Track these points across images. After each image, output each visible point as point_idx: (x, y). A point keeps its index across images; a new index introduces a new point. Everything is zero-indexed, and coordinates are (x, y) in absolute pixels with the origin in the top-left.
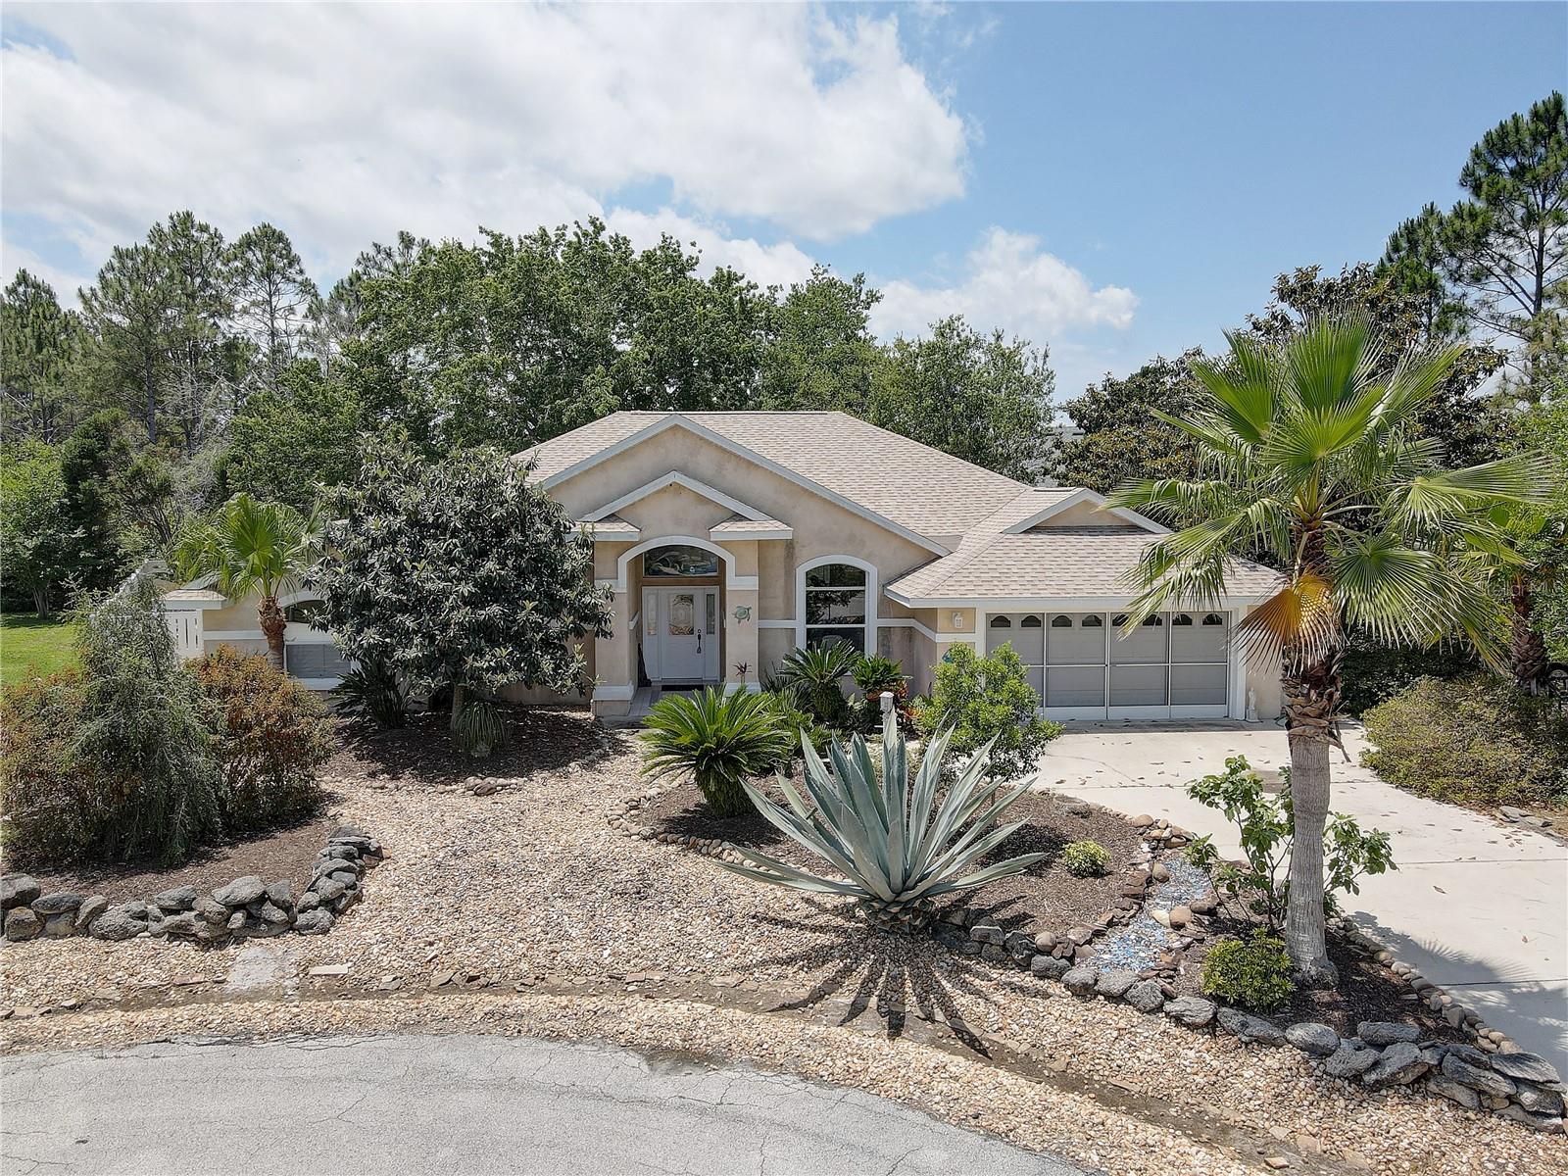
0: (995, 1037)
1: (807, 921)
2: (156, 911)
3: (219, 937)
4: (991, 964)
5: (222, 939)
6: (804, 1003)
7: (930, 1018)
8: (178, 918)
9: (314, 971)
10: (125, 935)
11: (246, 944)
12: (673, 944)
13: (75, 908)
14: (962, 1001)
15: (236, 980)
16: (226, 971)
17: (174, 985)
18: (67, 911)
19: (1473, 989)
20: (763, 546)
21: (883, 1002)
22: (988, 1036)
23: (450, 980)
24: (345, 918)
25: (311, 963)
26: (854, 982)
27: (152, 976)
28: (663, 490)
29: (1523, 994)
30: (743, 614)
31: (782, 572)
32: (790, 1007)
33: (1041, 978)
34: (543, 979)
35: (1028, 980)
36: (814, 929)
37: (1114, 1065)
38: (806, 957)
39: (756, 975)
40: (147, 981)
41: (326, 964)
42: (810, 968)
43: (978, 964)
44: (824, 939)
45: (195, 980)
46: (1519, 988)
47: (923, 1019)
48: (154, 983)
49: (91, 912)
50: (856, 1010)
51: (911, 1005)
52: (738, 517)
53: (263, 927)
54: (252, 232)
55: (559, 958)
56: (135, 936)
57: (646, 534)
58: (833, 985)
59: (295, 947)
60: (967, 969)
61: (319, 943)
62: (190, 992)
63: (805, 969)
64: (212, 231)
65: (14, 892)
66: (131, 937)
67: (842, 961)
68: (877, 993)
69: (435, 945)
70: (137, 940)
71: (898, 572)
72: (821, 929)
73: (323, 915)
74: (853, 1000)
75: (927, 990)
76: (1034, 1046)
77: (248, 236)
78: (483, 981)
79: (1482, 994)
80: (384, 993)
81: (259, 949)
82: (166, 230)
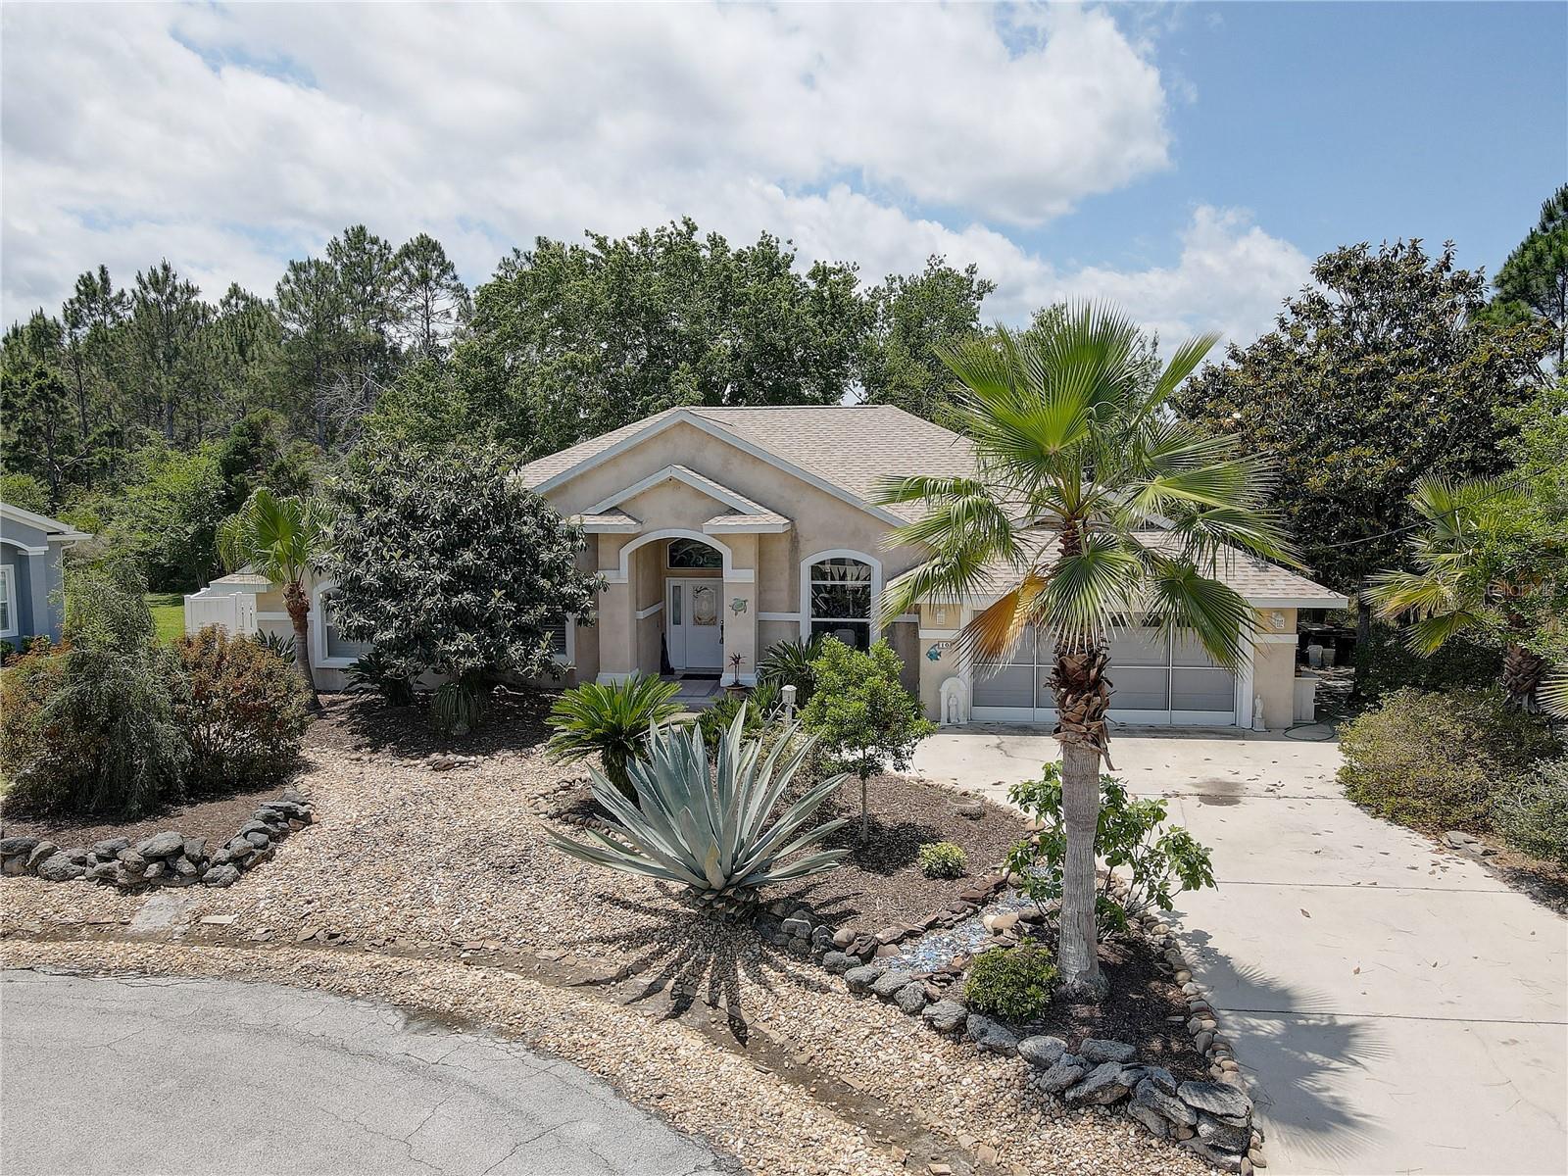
0: (762, 1027)
1: (646, 904)
2: (92, 857)
3: (136, 884)
4: (793, 957)
5: (140, 886)
6: (607, 982)
7: (713, 1004)
8: (108, 865)
9: (205, 919)
10: (64, 877)
11: (157, 892)
12: (517, 917)
13: (27, 850)
14: (748, 988)
15: (139, 924)
16: (133, 914)
17: (88, 924)
18: (21, 852)
19: (1255, 1017)
20: (763, 540)
21: (679, 985)
22: (756, 1025)
23: (314, 936)
24: (250, 875)
25: (205, 912)
26: (660, 966)
27: (72, 913)
28: (662, 485)
29: (1307, 1028)
30: (740, 606)
31: (787, 565)
32: (594, 983)
33: (830, 973)
34: (393, 941)
35: (816, 974)
36: (648, 911)
37: (852, 1062)
38: (629, 937)
39: (578, 951)
40: (67, 918)
41: (217, 914)
42: (628, 948)
43: (781, 955)
44: (653, 921)
45: (105, 920)
46: (1307, 1020)
47: (708, 1005)
48: (71, 920)
49: (38, 856)
50: (652, 990)
51: (703, 992)
52: (733, 511)
53: (177, 878)
54: (410, 243)
55: (414, 923)
56: (73, 879)
57: (646, 527)
58: (644, 964)
59: (196, 897)
60: (768, 960)
61: (218, 894)
62: (98, 930)
63: (624, 949)
64: (382, 243)
66: (69, 879)
67: (659, 943)
68: (676, 977)
69: (313, 904)
70: (73, 882)
72: (655, 912)
73: (230, 870)
74: (653, 980)
75: (725, 975)
76: (791, 1038)
77: (407, 246)
78: (340, 939)
79: (1259, 1021)
80: (254, 943)
81: (166, 897)
82: (342, 244)
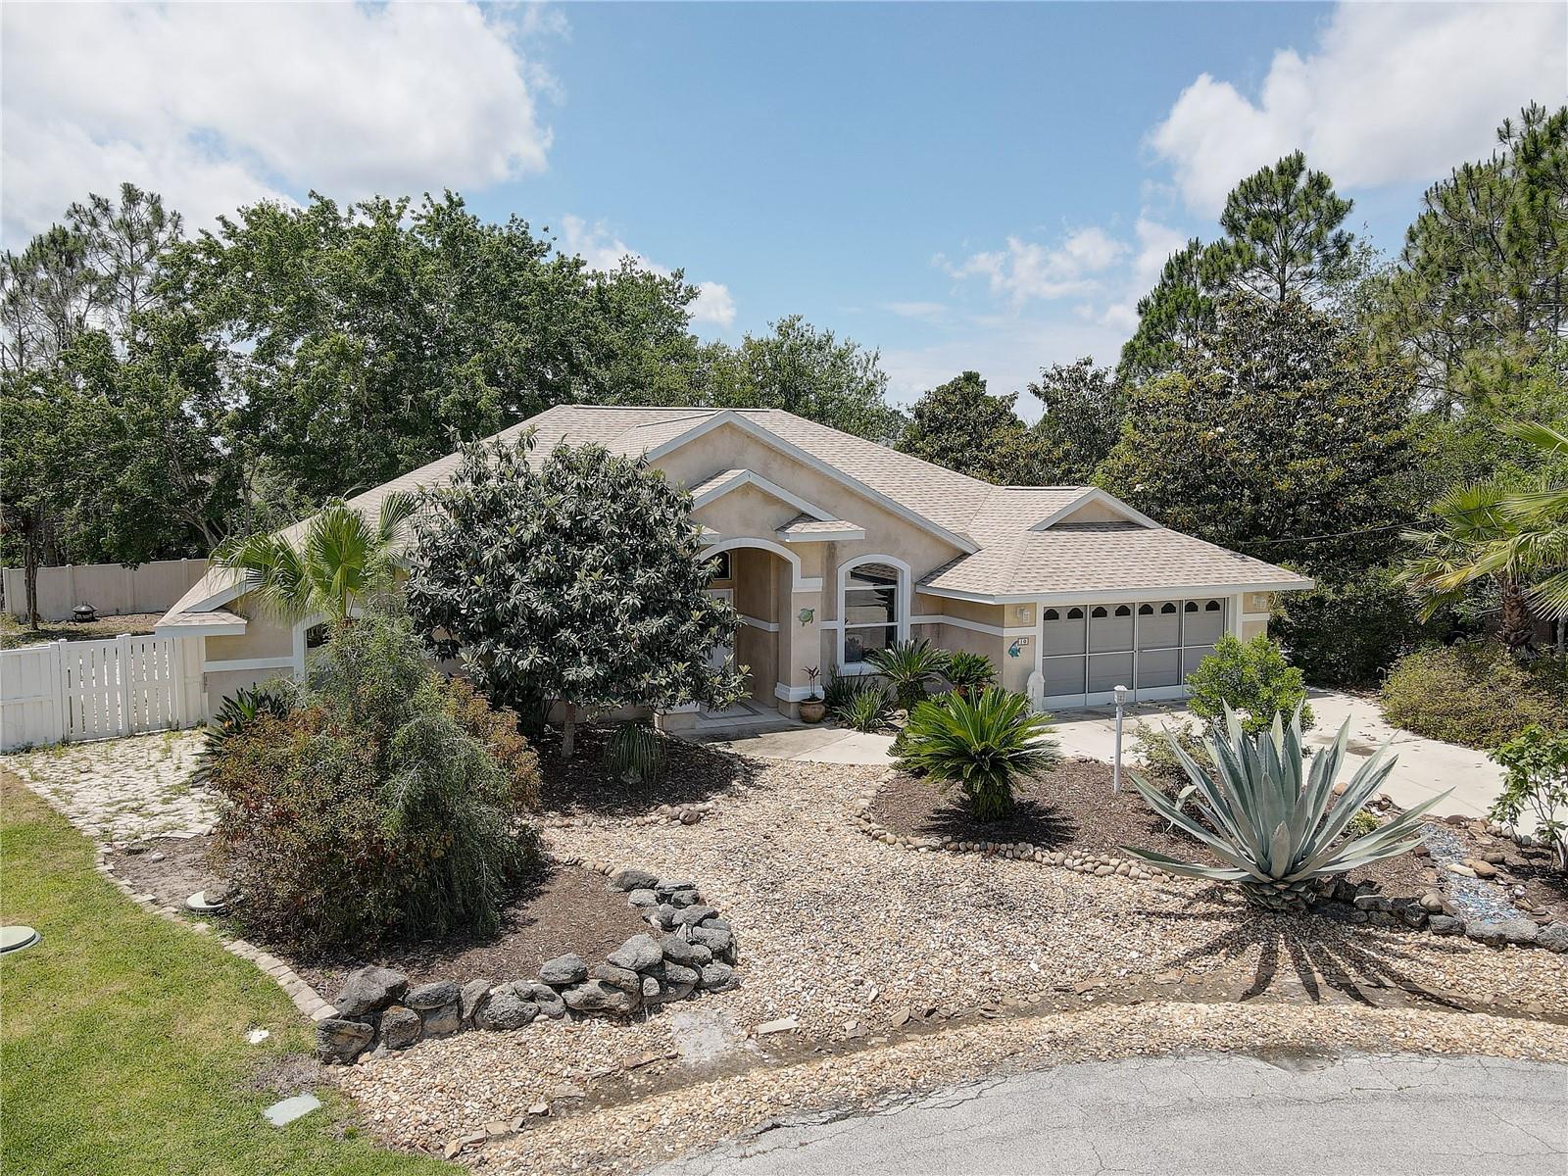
0: (1456, 993)
2: (546, 989)
5: (636, 1009)
6: (1259, 988)
7: (1382, 985)
8: (576, 992)
9: (762, 1029)
10: (523, 1020)
14: (1397, 964)
15: (690, 1053)
16: (671, 1044)
17: (628, 1069)
21: (1328, 977)
22: (1448, 993)
23: (910, 1017)
24: (741, 969)
25: (752, 1021)
26: (1286, 962)
27: (597, 1063)
28: (735, 490)
30: (807, 616)
32: (1251, 994)
33: (1445, 935)
34: (999, 1002)
38: (1220, 945)
39: (1193, 968)
40: (595, 1069)
41: (768, 1020)
44: (1223, 926)
45: (646, 1059)
47: (1378, 987)
48: (606, 1069)
49: (476, 1001)
50: (1312, 987)
51: (1354, 976)
52: (808, 518)
53: (671, 990)
56: (533, 1020)
58: (1269, 967)
61: (742, 999)
62: (650, 1073)
65: (383, 989)
66: (530, 1022)
67: (1257, 944)
68: (1314, 969)
70: (538, 1025)
71: (928, 570)
73: (723, 968)
74: (1299, 979)
78: (942, 1013)
81: (684, 1015)
